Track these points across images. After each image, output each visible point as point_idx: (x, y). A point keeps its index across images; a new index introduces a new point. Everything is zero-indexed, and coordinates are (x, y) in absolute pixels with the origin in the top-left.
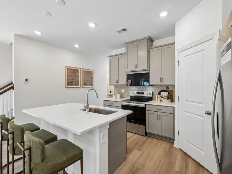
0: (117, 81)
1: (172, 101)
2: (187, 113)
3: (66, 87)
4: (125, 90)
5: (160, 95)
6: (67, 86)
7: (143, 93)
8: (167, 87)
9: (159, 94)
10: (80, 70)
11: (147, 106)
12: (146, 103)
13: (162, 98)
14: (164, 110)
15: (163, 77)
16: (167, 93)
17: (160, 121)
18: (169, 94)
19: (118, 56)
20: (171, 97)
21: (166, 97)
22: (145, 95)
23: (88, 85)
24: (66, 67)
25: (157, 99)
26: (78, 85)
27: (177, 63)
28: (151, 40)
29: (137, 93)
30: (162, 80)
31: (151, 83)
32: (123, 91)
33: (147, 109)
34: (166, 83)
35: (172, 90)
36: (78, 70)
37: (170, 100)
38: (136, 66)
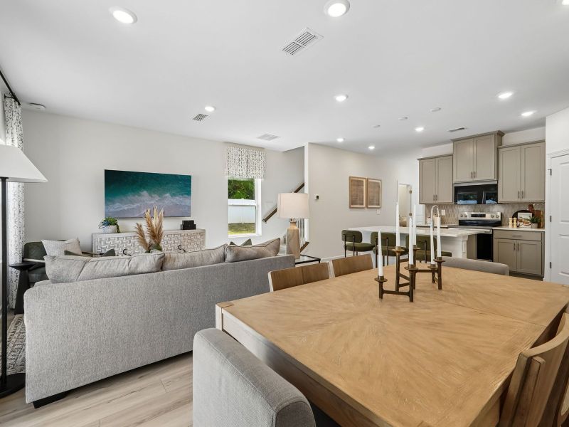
0: (436, 197)
1: (539, 227)
2: (563, 237)
3: (350, 208)
4: (447, 211)
5: (517, 217)
6: (352, 206)
7: (484, 216)
8: (531, 206)
9: (515, 215)
10: (364, 180)
11: (495, 232)
12: (494, 228)
13: (521, 221)
14: (525, 236)
15: (523, 190)
16: (530, 214)
17: (519, 253)
18: (533, 215)
19: (437, 159)
20: (538, 220)
21: (527, 220)
22: (488, 217)
23: (373, 204)
24: (350, 177)
25: (511, 223)
26: (362, 204)
27: (547, 173)
28: (500, 134)
29: (473, 216)
30: (521, 194)
31: (500, 200)
32: (443, 212)
33: (495, 236)
34: (530, 198)
35: (539, 209)
36: (363, 181)
37: (536, 225)
38: (473, 175)
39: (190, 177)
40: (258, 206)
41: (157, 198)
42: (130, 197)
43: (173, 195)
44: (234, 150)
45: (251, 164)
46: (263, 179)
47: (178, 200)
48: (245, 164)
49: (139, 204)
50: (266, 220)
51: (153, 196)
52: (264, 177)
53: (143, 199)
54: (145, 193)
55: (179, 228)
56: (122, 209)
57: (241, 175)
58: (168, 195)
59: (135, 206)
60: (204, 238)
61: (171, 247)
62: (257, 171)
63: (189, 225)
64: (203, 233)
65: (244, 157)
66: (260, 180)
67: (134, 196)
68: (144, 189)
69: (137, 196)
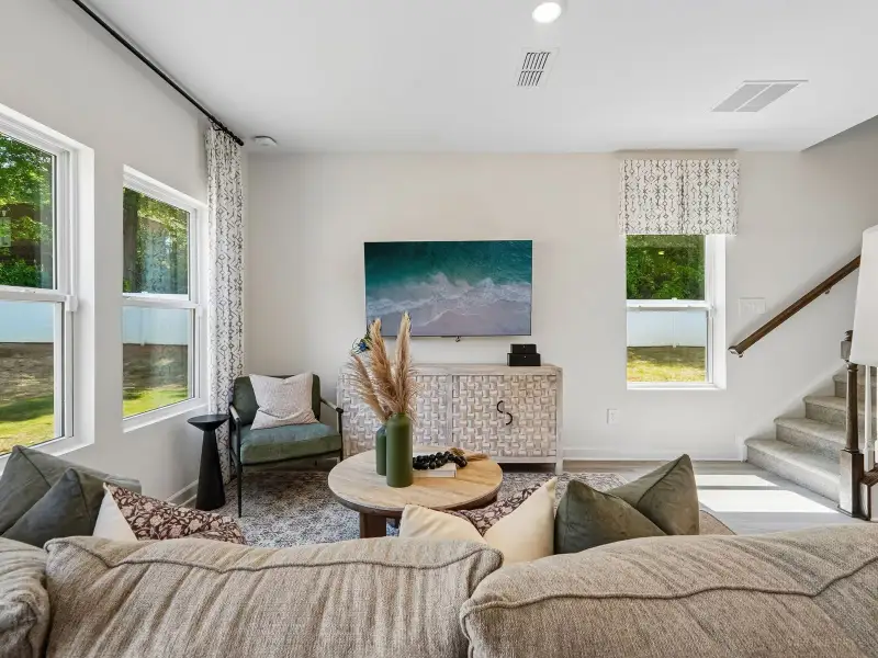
39: (529, 243)
40: (715, 309)
41: (465, 286)
42: (411, 285)
43: (500, 281)
44: (643, 168)
45: (691, 197)
46: (732, 236)
47: (510, 290)
48: (677, 199)
49: (428, 301)
50: (740, 348)
51: (458, 282)
52: (737, 228)
53: (437, 289)
54: (440, 277)
55: (505, 360)
56: (393, 310)
57: (662, 222)
58: (488, 280)
59: (421, 303)
60: (560, 387)
61: (481, 404)
62: (713, 214)
63: (524, 356)
64: (555, 377)
65: (672, 182)
66: (722, 237)
67: (419, 282)
68: (439, 267)
69: (424, 284)
